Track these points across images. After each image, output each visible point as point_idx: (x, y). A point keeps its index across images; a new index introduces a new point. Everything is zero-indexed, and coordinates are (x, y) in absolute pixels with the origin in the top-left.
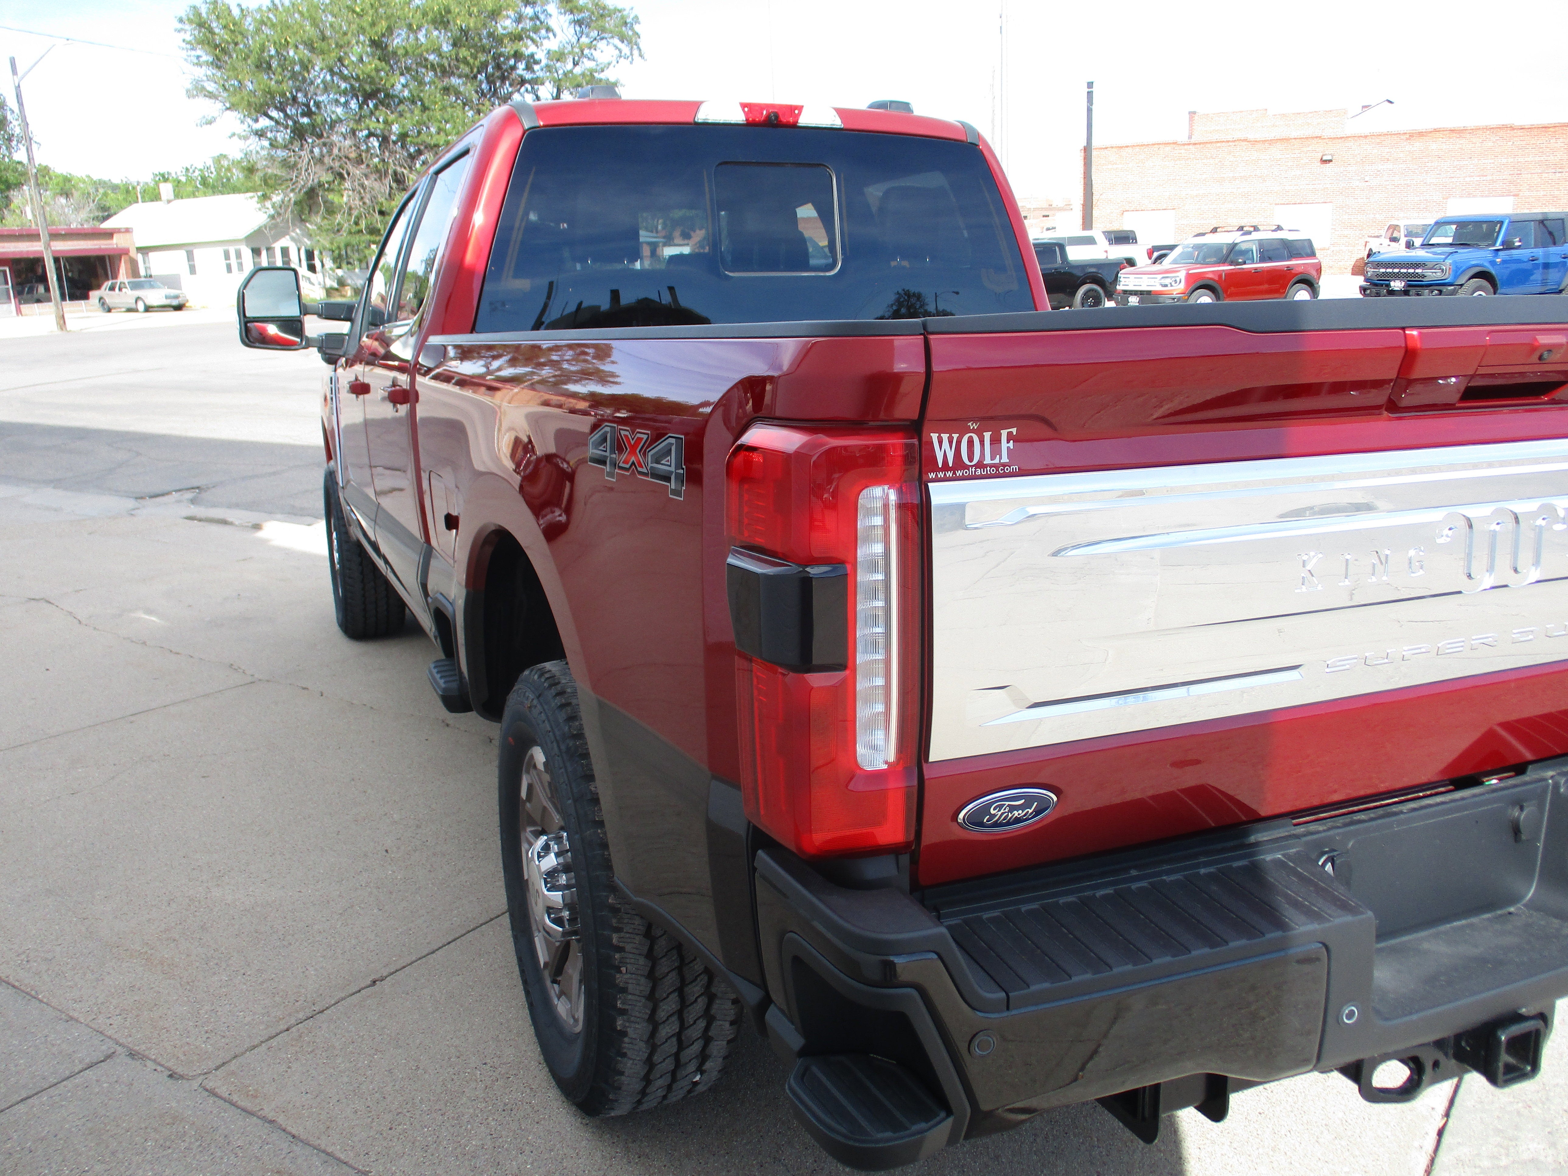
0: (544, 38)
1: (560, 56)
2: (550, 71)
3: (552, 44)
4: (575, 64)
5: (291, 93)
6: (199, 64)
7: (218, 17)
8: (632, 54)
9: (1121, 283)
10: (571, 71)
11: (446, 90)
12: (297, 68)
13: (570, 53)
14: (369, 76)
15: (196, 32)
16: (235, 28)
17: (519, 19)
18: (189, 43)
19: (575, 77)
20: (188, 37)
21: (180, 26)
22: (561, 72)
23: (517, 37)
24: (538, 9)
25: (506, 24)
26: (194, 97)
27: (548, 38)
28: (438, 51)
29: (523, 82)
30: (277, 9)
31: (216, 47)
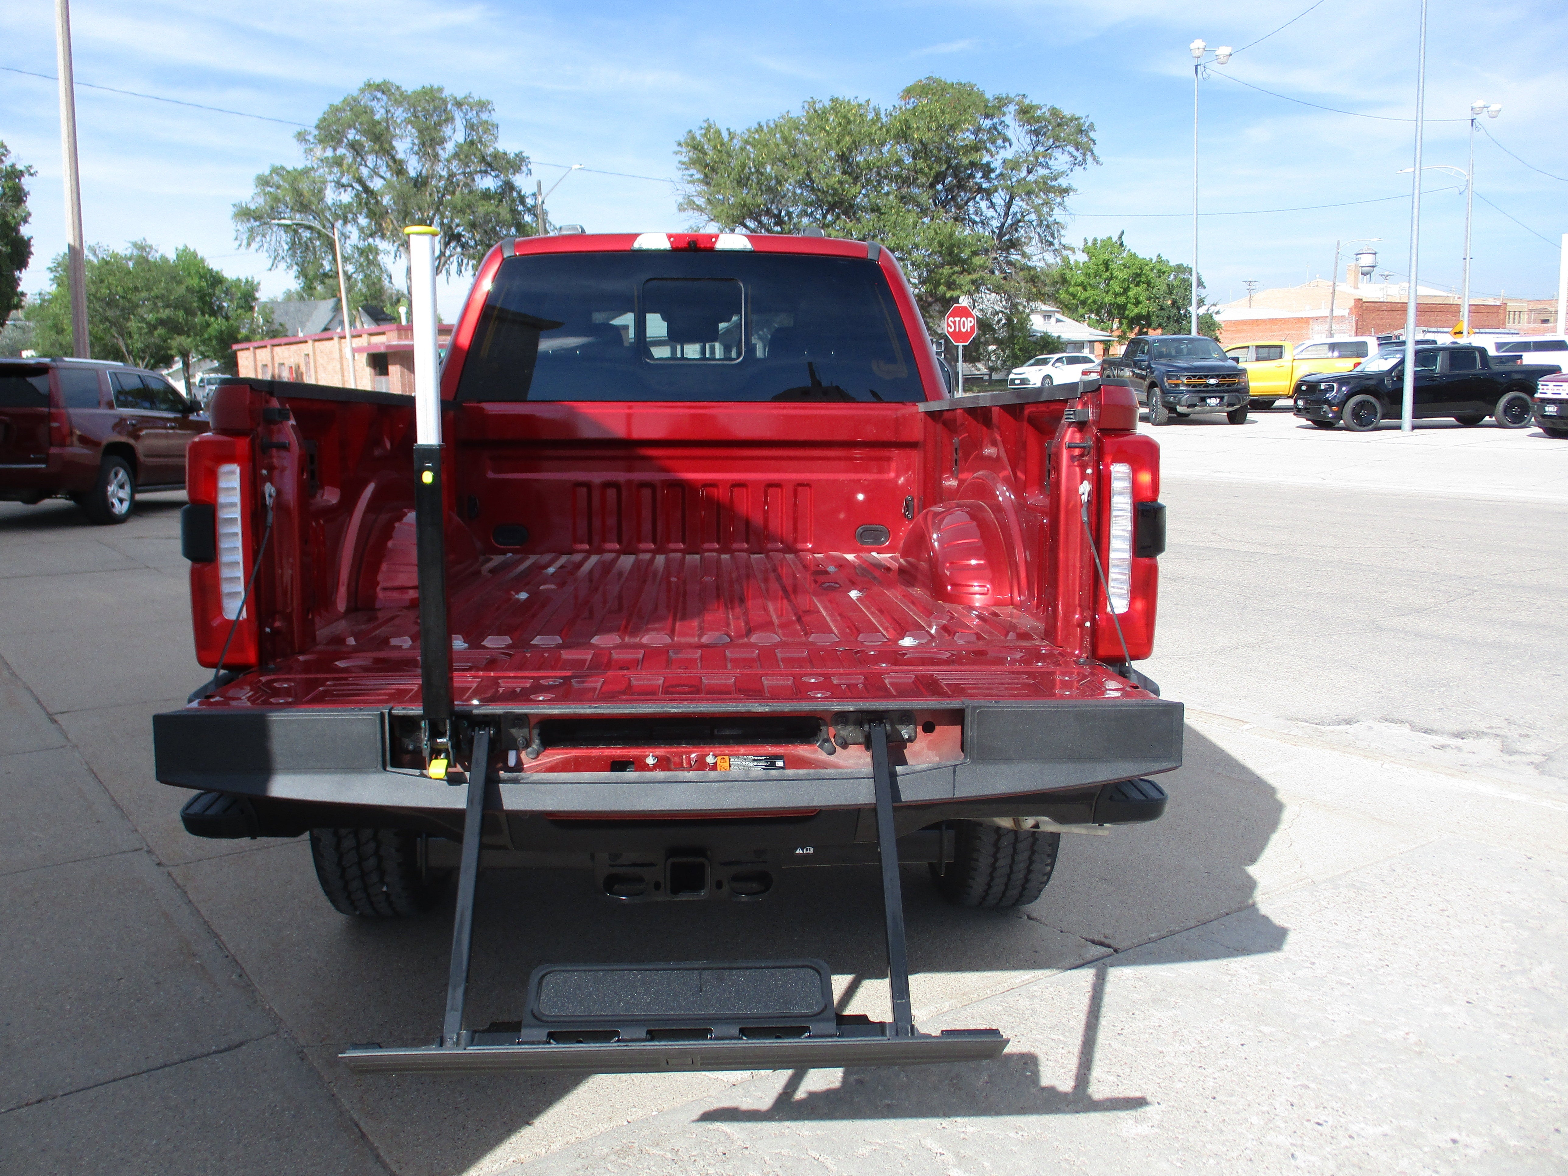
0: (1000, 148)
1: (1013, 165)
2: (1004, 180)
3: (1008, 154)
4: (1029, 172)
5: (765, 205)
6: (692, 182)
7: (709, 140)
8: (1084, 160)
9: (1539, 391)
10: (1024, 179)
11: (903, 199)
12: (773, 183)
13: (1025, 161)
14: (833, 189)
15: (691, 153)
16: (723, 149)
17: (978, 130)
18: (684, 163)
19: (1028, 184)
20: (686, 159)
21: (679, 149)
22: (1014, 180)
23: (976, 148)
24: (996, 120)
25: (966, 137)
26: (684, 210)
27: (1005, 147)
28: (899, 162)
29: (980, 190)
30: (762, 130)
31: (707, 165)
